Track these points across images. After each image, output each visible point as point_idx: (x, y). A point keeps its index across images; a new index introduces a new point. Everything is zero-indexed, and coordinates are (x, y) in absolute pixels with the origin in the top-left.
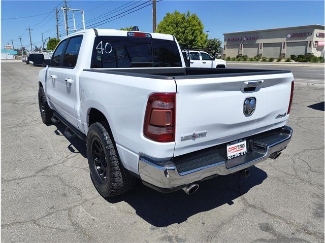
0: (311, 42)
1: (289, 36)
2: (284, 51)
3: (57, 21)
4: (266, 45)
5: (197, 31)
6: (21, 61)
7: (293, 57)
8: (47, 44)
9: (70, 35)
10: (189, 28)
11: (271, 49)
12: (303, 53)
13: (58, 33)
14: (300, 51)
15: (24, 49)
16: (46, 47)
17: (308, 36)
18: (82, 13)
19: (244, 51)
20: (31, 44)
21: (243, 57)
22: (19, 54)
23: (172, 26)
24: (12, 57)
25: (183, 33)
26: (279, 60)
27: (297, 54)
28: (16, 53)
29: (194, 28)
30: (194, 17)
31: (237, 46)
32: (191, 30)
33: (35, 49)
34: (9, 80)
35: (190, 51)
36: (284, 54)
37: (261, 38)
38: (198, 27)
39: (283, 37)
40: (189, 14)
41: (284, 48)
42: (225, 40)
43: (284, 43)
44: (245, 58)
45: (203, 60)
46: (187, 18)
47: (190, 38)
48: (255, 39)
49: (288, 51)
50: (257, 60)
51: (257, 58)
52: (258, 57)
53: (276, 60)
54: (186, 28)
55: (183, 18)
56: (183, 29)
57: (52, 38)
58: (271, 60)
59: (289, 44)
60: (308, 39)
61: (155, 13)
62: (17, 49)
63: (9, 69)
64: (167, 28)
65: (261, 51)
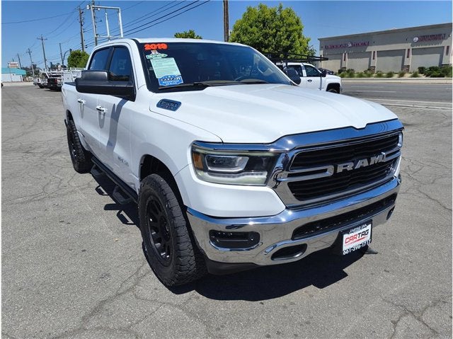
0: (448, 47)
1: (416, 39)
2: (408, 62)
3: (82, 25)
4: (381, 54)
5: (295, 34)
6: (32, 84)
7: (422, 70)
8: (68, 59)
9: (100, 46)
10: (283, 29)
11: (389, 59)
12: (436, 64)
13: (82, 44)
14: (432, 60)
15: (35, 66)
16: (66, 63)
17: (443, 38)
18: (118, 12)
19: (349, 63)
20: (45, 60)
21: (348, 71)
22: (28, 75)
23: (257, 26)
24: (18, 78)
25: (274, 36)
26: (402, 75)
27: (427, 66)
28: (24, 72)
29: (291, 29)
30: (289, 12)
31: (338, 56)
32: (287, 31)
33: (50, 66)
34: (17, 114)
35: (289, 64)
36: (409, 66)
37: (374, 43)
38: (295, 27)
39: (406, 41)
40: (281, 7)
41: (408, 57)
42: (321, 48)
43: (409, 50)
44: (350, 73)
45: (308, 76)
46: (278, 14)
47: (285, 43)
48: (366, 45)
49: (414, 62)
50: (369, 76)
51: (368, 72)
52: (370, 72)
53: (397, 75)
54: (278, 28)
55: (274, 14)
56: (274, 31)
57: (74, 50)
58: (390, 75)
59: (415, 52)
60: (444, 43)
61: (227, 9)
62: (25, 67)
63: (15, 96)
64: (250, 30)
65: (375, 63)
